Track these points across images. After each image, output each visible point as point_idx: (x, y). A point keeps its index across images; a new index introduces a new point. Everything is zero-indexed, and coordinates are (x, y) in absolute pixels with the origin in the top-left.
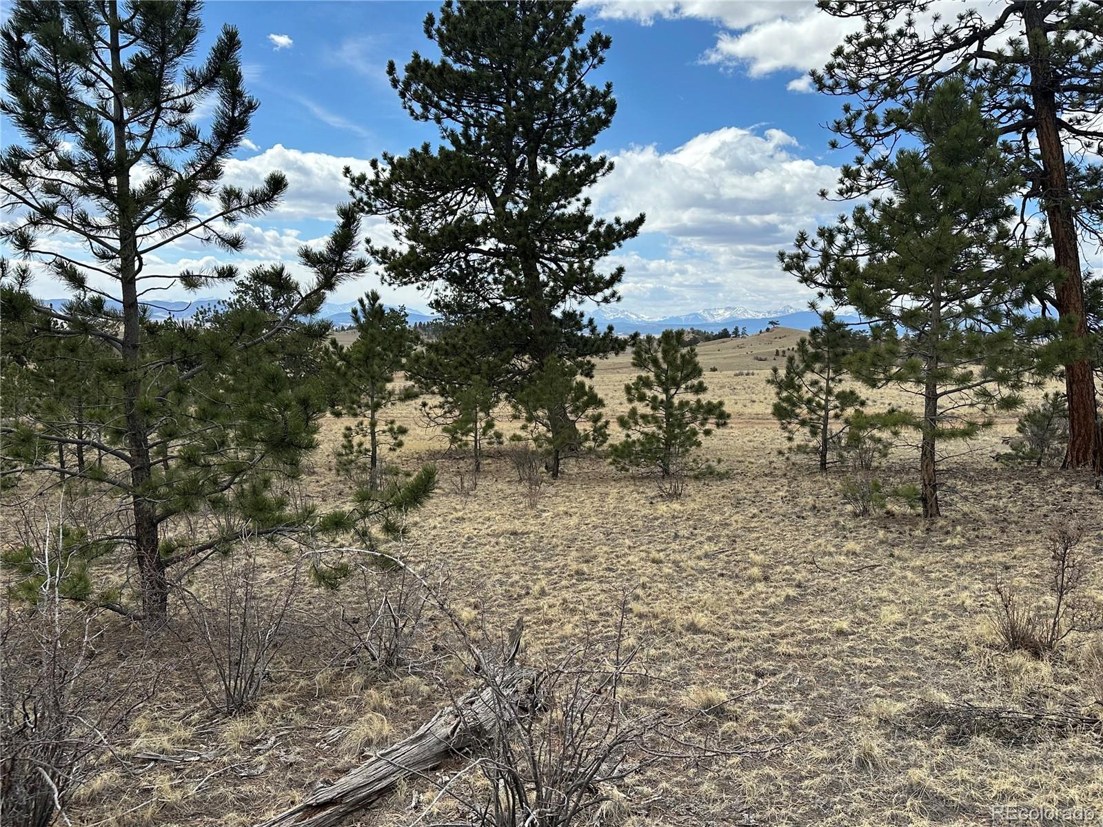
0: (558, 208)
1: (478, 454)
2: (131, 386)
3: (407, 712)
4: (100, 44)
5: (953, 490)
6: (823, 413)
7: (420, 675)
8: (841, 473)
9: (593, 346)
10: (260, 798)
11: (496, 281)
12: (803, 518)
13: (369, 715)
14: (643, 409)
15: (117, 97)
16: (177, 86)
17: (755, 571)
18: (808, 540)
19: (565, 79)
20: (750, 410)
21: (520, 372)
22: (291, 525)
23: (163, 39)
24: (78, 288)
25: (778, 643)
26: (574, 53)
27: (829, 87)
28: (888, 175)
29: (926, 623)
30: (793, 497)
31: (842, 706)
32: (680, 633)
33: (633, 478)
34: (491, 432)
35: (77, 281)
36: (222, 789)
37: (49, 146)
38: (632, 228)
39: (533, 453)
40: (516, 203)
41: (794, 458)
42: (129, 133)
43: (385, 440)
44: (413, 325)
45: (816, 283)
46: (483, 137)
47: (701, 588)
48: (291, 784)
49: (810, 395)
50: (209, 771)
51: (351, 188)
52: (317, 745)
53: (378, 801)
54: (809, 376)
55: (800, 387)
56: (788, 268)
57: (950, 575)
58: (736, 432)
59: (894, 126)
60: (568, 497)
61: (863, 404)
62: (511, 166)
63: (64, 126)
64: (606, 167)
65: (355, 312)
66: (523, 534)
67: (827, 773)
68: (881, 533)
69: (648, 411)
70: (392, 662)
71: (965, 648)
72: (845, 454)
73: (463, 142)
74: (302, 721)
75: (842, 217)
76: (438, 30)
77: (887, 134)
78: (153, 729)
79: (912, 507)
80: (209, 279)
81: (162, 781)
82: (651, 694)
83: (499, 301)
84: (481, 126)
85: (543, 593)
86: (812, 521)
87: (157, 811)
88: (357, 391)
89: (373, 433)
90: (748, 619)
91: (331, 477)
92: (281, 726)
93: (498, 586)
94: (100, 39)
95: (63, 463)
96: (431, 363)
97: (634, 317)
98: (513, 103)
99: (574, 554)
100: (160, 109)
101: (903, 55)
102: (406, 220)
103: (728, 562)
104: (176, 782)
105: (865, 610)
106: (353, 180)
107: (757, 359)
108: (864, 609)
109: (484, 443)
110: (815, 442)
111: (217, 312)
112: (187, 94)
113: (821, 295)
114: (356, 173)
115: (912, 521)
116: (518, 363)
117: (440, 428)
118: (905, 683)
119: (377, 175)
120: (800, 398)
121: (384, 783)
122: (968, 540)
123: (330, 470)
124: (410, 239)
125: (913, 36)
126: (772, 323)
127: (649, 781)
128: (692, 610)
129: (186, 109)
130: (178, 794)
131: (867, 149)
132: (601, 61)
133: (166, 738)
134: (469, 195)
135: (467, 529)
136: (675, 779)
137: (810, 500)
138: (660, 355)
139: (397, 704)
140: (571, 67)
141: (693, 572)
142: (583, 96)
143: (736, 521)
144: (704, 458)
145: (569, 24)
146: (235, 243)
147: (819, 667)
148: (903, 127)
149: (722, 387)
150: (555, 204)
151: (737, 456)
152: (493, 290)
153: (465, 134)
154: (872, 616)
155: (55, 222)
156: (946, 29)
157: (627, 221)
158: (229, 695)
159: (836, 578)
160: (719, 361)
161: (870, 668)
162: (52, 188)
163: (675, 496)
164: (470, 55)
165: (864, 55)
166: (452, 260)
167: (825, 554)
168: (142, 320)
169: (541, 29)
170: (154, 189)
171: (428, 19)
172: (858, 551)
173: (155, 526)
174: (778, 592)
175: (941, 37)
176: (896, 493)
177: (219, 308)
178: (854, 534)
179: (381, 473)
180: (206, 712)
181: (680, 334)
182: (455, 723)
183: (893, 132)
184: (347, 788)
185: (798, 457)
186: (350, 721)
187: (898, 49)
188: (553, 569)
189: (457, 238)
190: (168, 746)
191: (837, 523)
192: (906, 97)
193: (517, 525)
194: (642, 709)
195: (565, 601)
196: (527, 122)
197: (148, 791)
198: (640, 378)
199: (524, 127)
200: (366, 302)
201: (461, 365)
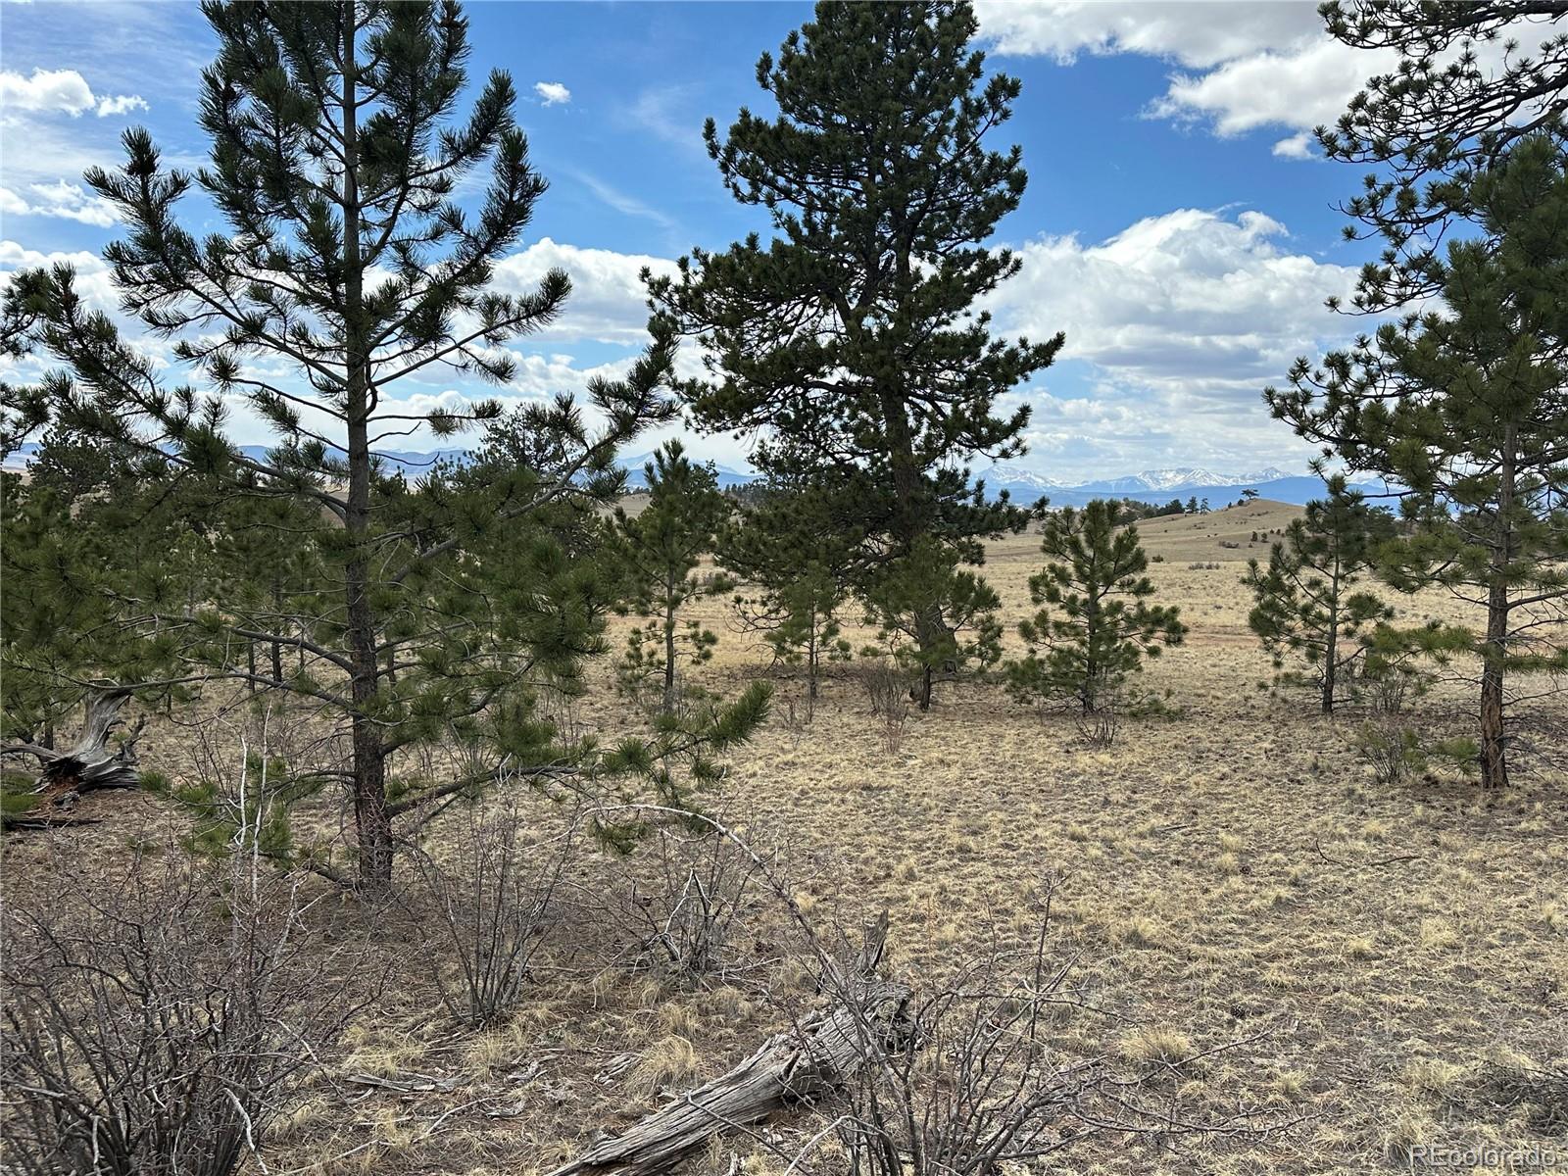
0: (938, 325)
1: (815, 673)
2: (357, 566)
3: (720, 1038)
4: (329, 100)
5: (1528, 748)
6: (1328, 628)
7: (738, 985)
8: (1354, 716)
9: (982, 520)
10: (517, 1149)
11: (845, 428)
12: (1299, 782)
13: (669, 1039)
14: (1058, 614)
15: (350, 170)
16: (430, 155)
17: (1228, 859)
18: (1308, 815)
19: (952, 143)
20: (1213, 621)
21: (875, 557)
22: (564, 762)
23: (413, 92)
24: (286, 430)
25: (1265, 968)
26: (966, 105)
27: (1343, 150)
28: (1431, 279)
29: (1491, 946)
30: (1282, 752)
31: (1365, 1066)
32: (1117, 946)
33: (1039, 713)
34: (833, 642)
35: (287, 421)
36: (465, 1134)
37: (259, 237)
38: (1045, 354)
39: (894, 673)
40: (878, 317)
41: (1281, 693)
42: (363, 220)
43: (687, 650)
44: (724, 489)
45: (1321, 435)
46: (834, 227)
47: (1146, 880)
48: (561, 1132)
49: (1308, 600)
50: (448, 1106)
51: (649, 297)
52: (596, 1077)
53: (682, 1164)
54: (1307, 574)
55: (1292, 589)
56: (1279, 414)
57: (1527, 875)
58: (1192, 652)
59: (1441, 207)
60: (943, 739)
61: (1389, 614)
62: (872, 267)
63: (280, 210)
64: (1009, 266)
65: (649, 469)
66: (880, 789)
67: (1344, 1165)
68: (1419, 809)
69: (1063, 616)
70: (699, 963)
71: (1555, 987)
72: (1361, 689)
73: (805, 232)
74: (577, 1043)
75: (1362, 340)
76: (776, 78)
77: (1431, 219)
78: (372, 1042)
79: (1466, 771)
80: (465, 421)
81: (385, 1117)
82: (1074, 1034)
83: (848, 456)
84: (832, 211)
85: (911, 876)
86: (1313, 787)
87: (378, 1158)
88: (648, 579)
89: (670, 639)
90: (1218, 929)
91: (609, 698)
92: (546, 1046)
93: (845, 862)
94: (330, 93)
95: (253, 668)
96: (750, 543)
97: (1040, 481)
98: (878, 178)
99: (955, 821)
100: (406, 188)
101: (1458, 104)
102: (723, 341)
103: (1187, 844)
104: (404, 1118)
105: (1397, 923)
106: (652, 285)
107: (1223, 544)
108: (1394, 922)
109: (824, 657)
110: (1316, 670)
111: (462, 467)
112: (442, 167)
113: (1328, 453)
114: (657, 275)
115: (1467, 792)
116: (874, 545)
117: (761, 635)
118: (1461, 1035)
119: (686, 279)
120: (1293, 605)
121: (691, 1139)
122: (1554, 823)
123: (610, 688)
124: (726, 369)
125: (1471, 76)
126: (1247, 493)
127: (1075, 1161)
128: (1133, 911)
129: (443, 187)
130: (406, 1137)
131: (1400, 240)
132: (1006, 115)
133: (389, 1056)
134: (812, 306)
135: (800, 778)
136: (1113, 1161)
137: (1310, 756)
138: (1082, 537)
139: (706, 1024)
140: (962, 125)
141: (1133, 856)
142: (978, 165)
143: (1197, 784)
144: (1144, 688)
145: (962, 65)
146: (502, 371)
147: (1328, 1006)
148: (1456, 209)
149: (1170, 586)
150: (933, 320)
151: (1194, 687)
152: (841, 440)
153: (808, 222)
154: (1407, 932)
155: (262, 341)
156: (1524, 65)
157: (1038, 342)
158: (475, 998)
159: (1352, 874)
160: (1166, 547)
161: (1405, 1010)
162: (260, 293)
163: (1103, 742)
164: (819, 111)
165: (1398, 105)
166: (786, 396)
167: (1333, 837)
168: (373, 474)
169: (921, 73)
170: (392, 296)
171: (763, 62)
172: (1383, 835)
173: (380, 758)
174: (1265, 891)
175: (1518, 76)
176: (1441, 750)
177: (464, 461)
178: (1376, 809)
179: (680, 694)
180: (443, 1023)
181: (1113, 506)
182: (790, 1057)
183: (1440, 215)
184: (640, 1142)
185: (1288, 691)
186: (642, 1046)
187: (1450, 95)
188: (925, 842)
189: (793, 367)
190: (391, 1067)
191: (1352, 792)
192: (1463, 166)
193: (872, 776)
194: (1063, 1055)
195: (943, 889)
196: (898, 204)
197: (366, 1129)
198: (1052, 568)
199: (892, 210)
200: (665, 454)
201: (793, 545)
